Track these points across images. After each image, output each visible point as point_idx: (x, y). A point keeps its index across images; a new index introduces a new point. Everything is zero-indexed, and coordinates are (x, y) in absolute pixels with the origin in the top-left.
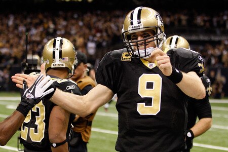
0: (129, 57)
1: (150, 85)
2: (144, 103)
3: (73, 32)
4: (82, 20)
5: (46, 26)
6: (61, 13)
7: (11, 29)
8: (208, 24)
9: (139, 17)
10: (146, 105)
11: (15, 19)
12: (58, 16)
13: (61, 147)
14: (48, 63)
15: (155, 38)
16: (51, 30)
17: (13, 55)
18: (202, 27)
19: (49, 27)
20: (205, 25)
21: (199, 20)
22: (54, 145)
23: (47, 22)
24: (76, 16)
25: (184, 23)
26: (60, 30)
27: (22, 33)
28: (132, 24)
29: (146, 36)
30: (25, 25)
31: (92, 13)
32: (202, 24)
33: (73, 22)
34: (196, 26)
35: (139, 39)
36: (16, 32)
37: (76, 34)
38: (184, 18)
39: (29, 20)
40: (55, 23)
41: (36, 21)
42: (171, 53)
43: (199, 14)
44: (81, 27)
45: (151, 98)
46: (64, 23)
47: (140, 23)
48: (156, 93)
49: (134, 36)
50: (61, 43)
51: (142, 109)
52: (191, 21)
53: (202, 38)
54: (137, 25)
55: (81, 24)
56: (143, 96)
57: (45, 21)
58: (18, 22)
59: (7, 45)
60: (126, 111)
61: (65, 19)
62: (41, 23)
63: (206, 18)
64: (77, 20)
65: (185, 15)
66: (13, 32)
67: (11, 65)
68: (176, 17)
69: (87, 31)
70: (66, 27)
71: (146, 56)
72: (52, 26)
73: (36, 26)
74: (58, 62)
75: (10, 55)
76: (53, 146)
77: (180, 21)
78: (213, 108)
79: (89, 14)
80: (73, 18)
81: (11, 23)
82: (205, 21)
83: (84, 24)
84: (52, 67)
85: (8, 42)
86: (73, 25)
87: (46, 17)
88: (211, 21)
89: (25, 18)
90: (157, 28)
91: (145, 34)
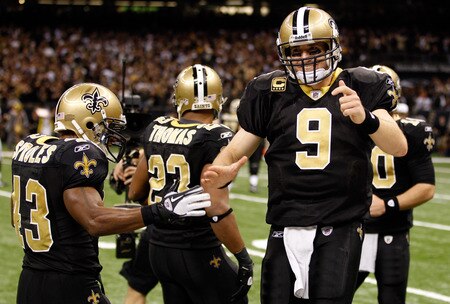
0: (283, 85)
1: (314, 125)
2: (306, 153)
3: (240, 59)
4: (253, 43)
5: (200, 50)
6: (222, 32)
7: (149, 55)
8: (435, 49)
9: (306, 22)
10: (309, 154)
11: (156, 40)
12: (218, 36)
13: (225, 219)
14: (187, 103)
15: (328, 56)
16: (208, 57)
17: (153, 93)
18: (426, 52)
19: (204, 53)
20: (431, 49)
21: (423, 43)
22: (215, 219)
23: (203, 45)
24: (244, 36)
25: (401, 46)
26: (221, 57)
27: (166, 60)
28: (295, 32)
29: (315, 53)
30: (171, 50)
31: (267, 32)
32: (428, 48)
33: (240, 44)
34: (419, 50)
35: (304, 56)
36: (157, 59)
37: (243, 63)
38: (401, 40)
39: (175, 43)
40: (213, 47)
41: (186, 43)
42: (346, 76)
43: (423, 34)
44: (251, 53)
45: (316, 145)
46: (227, 47)
47: (308, 31)
48: (323, 136)
49: (295, 50)
50: (205, 74)
51: (303, 161)
52: (411, 44)
53: (427, 68)
54: (304, 35)
55: (251, 47)
56: (303, 142)
57: (199, 43)
58: (160, 45)
59: (145, 79)
60: (279, 165)
61: (229, 41)
62: (193, 46)
63: (433, 40)
64: (245, 42)
65: (402, 34)
66: (152, 60)
67: (150, 107)
68: (390, 37)
69: (260, 59)
70: (229, 53)
71: (315, 81)
72: (209, 50)
73: (187, 51)
74: (201, 102)
75: (148, 92)
76: (213, 222)
77: (394, 43)
78: (437, 170)
79: (263, 34)
80: (240, 39)
81: (149, 47)
82: (431, 44)
83: (256, 49)
84: (193, 108)
85: (146, 73)
86: (239, 49)
87: (200, 38)
88: (440, 44)
89: (171, 39)
90: (332, 40)
91: (312, 48)
